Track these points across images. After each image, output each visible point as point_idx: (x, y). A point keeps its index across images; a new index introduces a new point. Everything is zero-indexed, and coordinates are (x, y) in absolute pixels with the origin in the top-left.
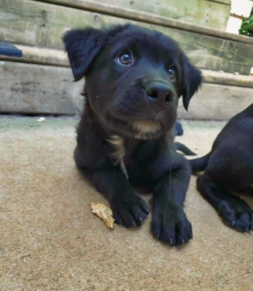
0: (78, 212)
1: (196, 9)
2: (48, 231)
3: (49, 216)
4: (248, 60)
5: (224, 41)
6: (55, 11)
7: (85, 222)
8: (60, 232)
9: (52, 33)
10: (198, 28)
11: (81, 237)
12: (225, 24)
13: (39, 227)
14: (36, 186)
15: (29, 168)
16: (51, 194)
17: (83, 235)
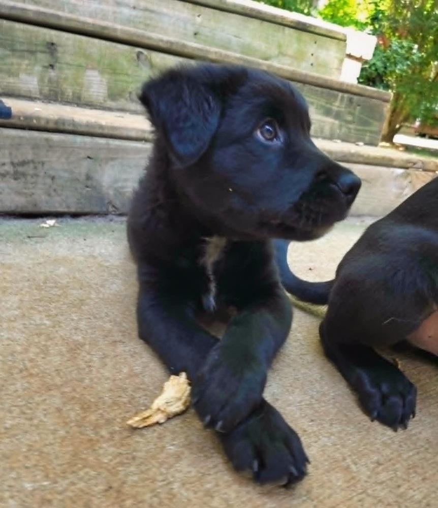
0: (109, 422)
1: (295, 46)
2: (47, 477)
3: (51, 437)
4: (376, 123)
5: (340, 94)
6: (70, 43)
7: (122, 445)
8: (72, 478)
9: (66, 79)
10: (301, 75)
11: (115, 485)
12: (339, 69)
13: (27, 468)
14: (29, 365)
15: (18, 325)
16: (58, 381)
17: (120, 479)
